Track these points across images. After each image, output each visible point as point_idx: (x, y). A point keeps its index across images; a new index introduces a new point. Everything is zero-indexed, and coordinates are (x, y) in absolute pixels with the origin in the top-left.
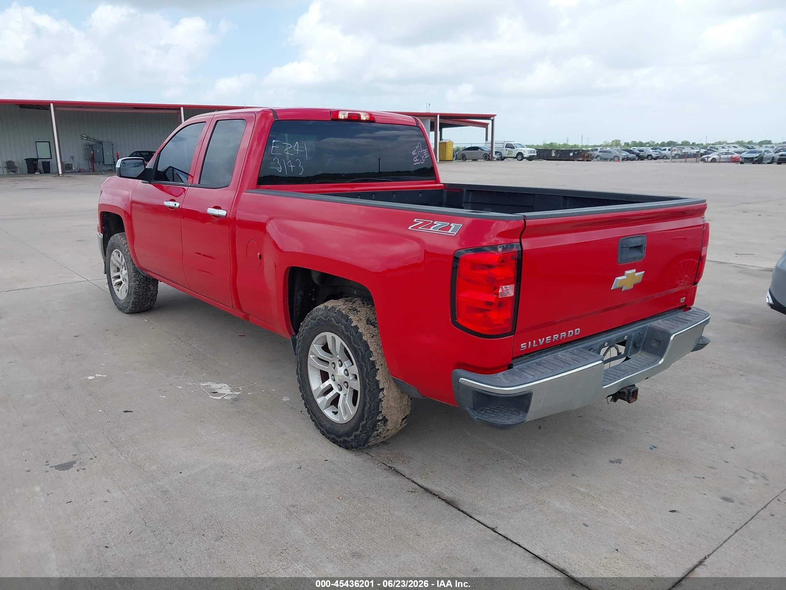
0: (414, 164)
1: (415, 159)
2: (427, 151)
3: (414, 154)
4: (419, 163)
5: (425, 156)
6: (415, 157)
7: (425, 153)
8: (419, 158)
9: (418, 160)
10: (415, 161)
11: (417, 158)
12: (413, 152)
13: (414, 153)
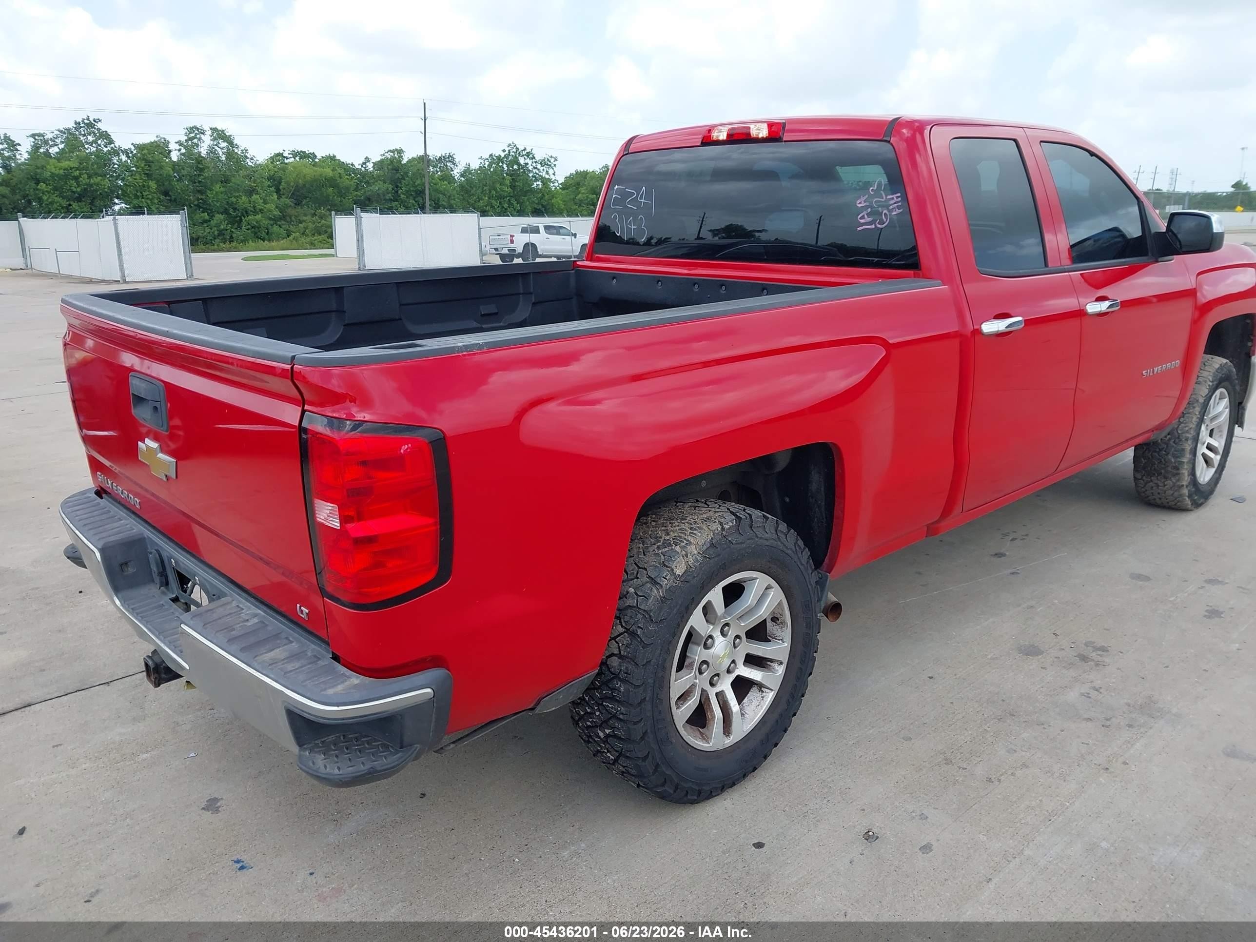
0: (859, 229)
1: (863, 217)
2: (900, 199)
3: (859, 206)
4: (873, 226)
5: (890, 211)
6: (865, 213)
7: (892, 202)
8: (874, 213)
9: (870, 219)
10: (862, 221)
11: (869, 215)
12: (858, 202)
13: (861, 203)
